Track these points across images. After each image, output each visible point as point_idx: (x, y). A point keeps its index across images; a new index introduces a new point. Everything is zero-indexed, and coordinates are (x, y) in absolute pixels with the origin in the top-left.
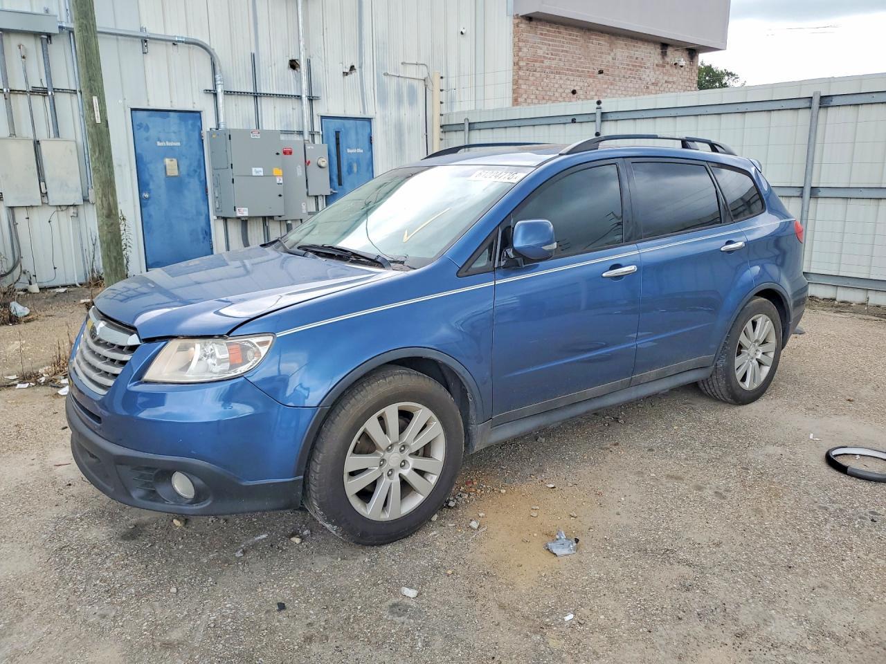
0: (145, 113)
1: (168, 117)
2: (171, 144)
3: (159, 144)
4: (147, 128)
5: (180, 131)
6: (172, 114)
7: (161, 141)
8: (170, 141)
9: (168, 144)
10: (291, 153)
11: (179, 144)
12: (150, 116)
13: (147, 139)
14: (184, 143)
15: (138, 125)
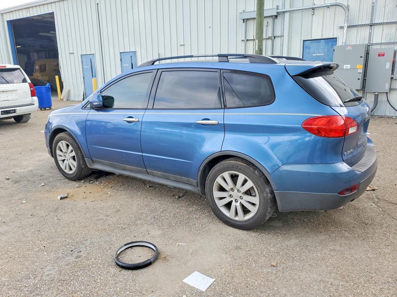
0: (310, 41)
1: (320, 42)
2: (320, 54)
3: (314, 55)
4: (310, 48)
5: (324, 48)
6: (322, 41)
7: (314, 54)
8: (319, 53)
9: (318, 54)
10: (383, 55)
11: (323, 54)
12: (311, 43)
13: (309, 53)
14: (326, 54)
15: (306, 47)
